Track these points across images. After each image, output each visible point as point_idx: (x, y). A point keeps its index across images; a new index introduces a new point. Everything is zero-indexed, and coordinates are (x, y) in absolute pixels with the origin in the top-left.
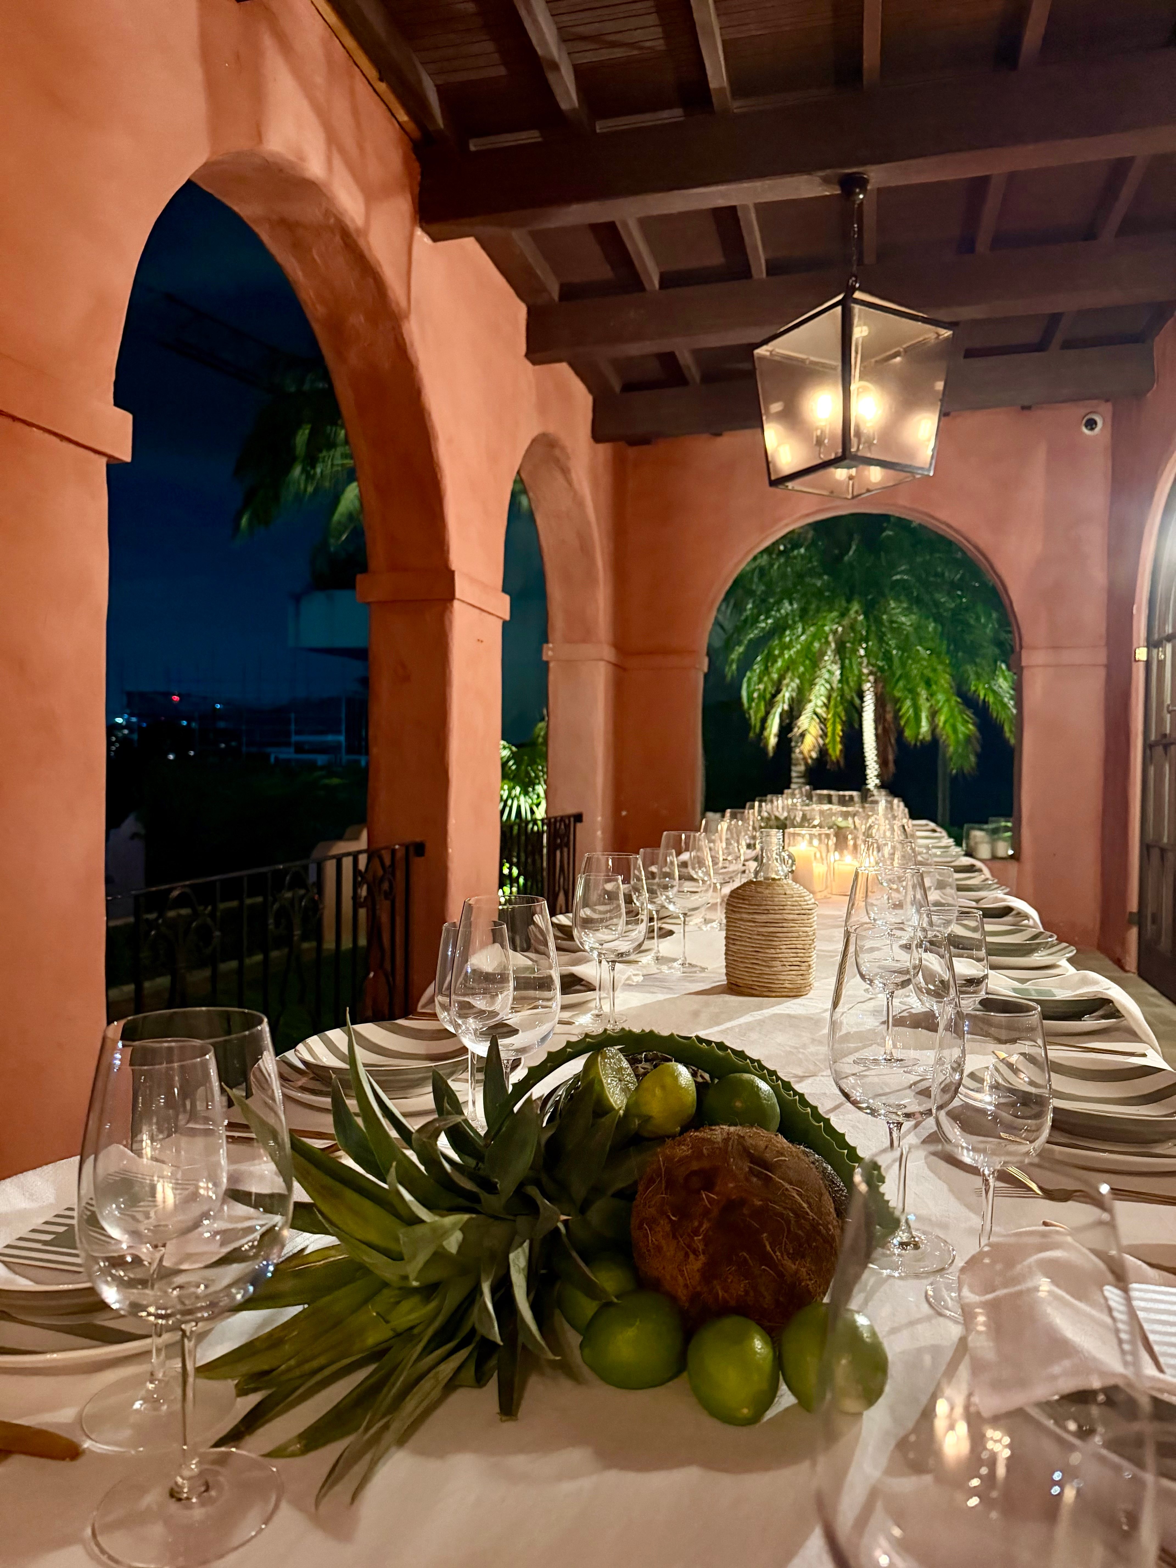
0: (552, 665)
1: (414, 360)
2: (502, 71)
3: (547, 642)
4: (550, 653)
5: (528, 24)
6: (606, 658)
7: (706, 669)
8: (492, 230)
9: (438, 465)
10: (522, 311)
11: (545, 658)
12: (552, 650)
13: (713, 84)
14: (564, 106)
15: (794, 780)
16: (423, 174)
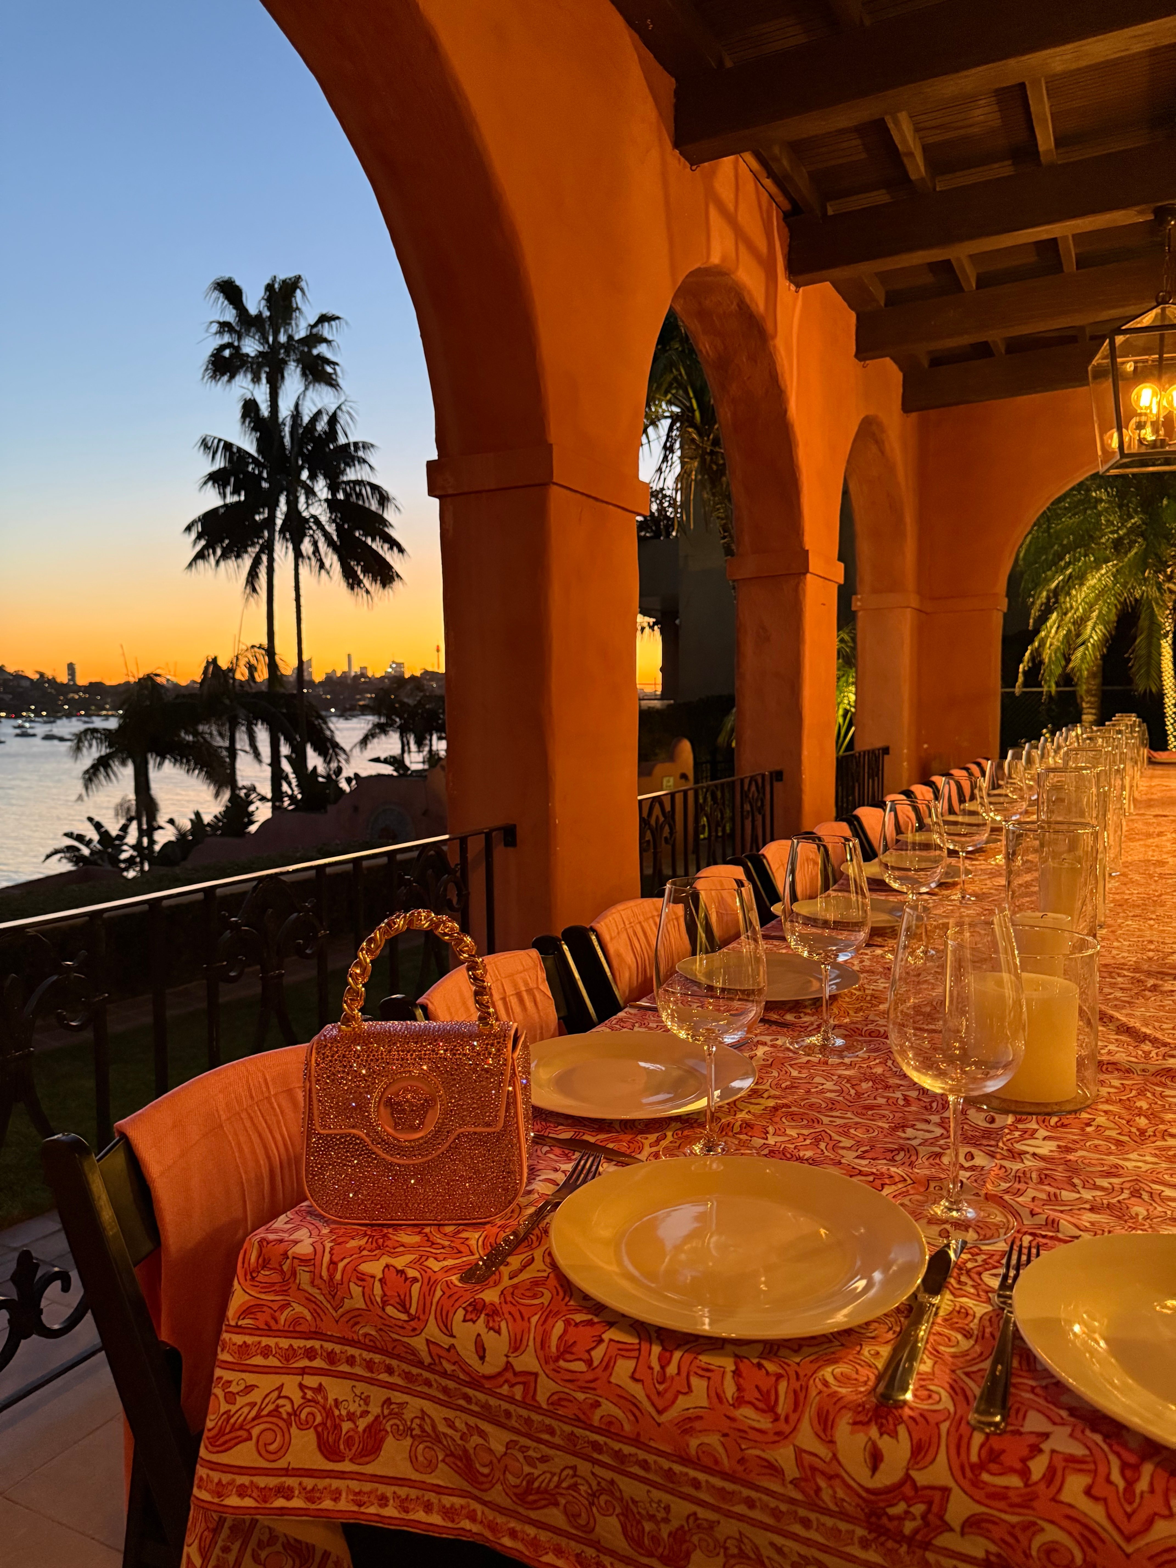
0: (860, 614)
1: (783, 387)
2: (864, 156)
3: (855, 593)
4: (859, 604)
5: (894, 133)
6: (913, 605)
7: (1005, 609)
8: (844, 272)
9: (798, 467)
10: (854, 315)
11: (853, 609)
12: (860, 600)
13: (1042, 148)
14: (913, 177)
15: (1085, 711)
16: (791, 237)
